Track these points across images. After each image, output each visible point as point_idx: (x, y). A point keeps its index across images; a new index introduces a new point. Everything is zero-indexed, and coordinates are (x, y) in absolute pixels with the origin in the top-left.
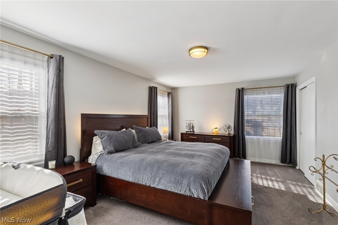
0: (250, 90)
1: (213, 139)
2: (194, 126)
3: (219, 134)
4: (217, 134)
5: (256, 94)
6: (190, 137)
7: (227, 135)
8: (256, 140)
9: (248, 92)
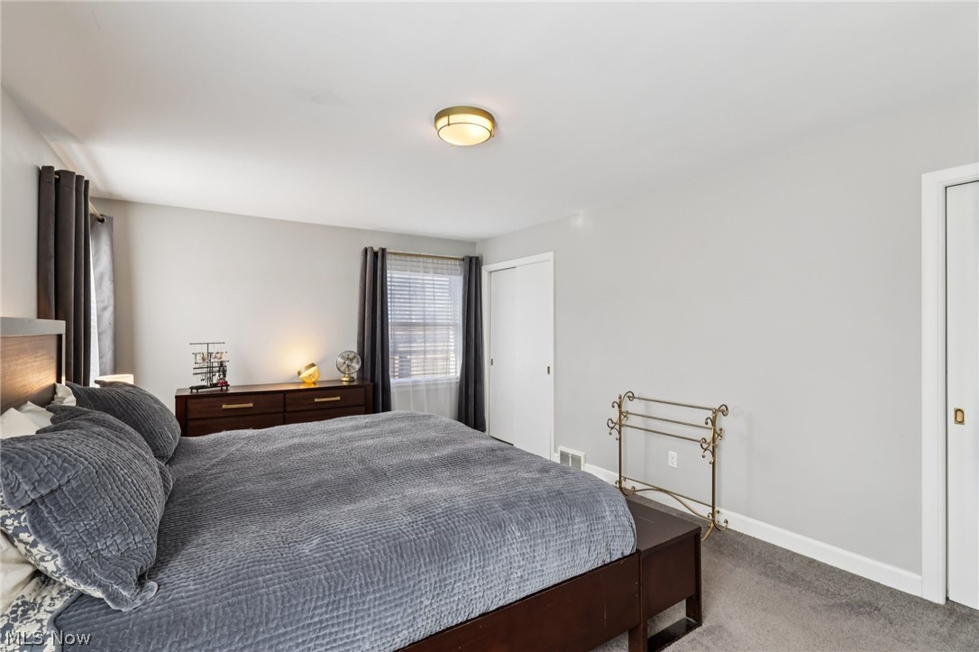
0: (397, 257)
1: (316, 400)
2: (224, 364)
3: (321, 382)
4: (314, 383)
5: (411, 271)
6: (224, 406)
7: (345, 384)
8: (411, 389)
9: (393, 262)
